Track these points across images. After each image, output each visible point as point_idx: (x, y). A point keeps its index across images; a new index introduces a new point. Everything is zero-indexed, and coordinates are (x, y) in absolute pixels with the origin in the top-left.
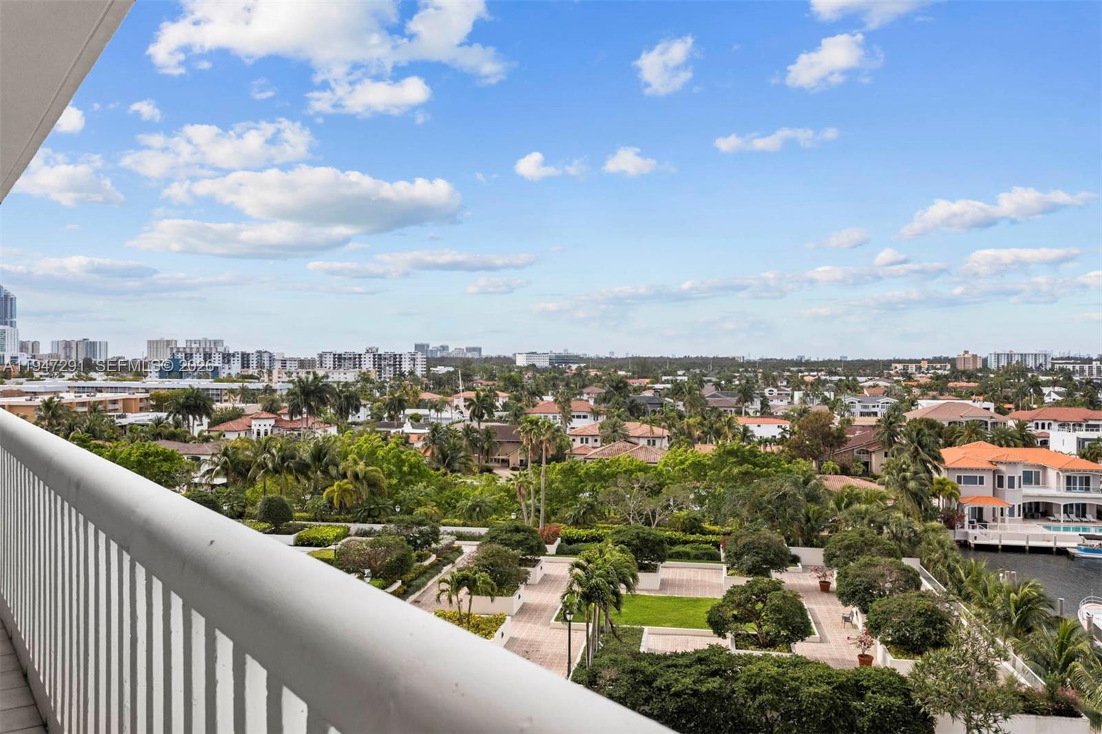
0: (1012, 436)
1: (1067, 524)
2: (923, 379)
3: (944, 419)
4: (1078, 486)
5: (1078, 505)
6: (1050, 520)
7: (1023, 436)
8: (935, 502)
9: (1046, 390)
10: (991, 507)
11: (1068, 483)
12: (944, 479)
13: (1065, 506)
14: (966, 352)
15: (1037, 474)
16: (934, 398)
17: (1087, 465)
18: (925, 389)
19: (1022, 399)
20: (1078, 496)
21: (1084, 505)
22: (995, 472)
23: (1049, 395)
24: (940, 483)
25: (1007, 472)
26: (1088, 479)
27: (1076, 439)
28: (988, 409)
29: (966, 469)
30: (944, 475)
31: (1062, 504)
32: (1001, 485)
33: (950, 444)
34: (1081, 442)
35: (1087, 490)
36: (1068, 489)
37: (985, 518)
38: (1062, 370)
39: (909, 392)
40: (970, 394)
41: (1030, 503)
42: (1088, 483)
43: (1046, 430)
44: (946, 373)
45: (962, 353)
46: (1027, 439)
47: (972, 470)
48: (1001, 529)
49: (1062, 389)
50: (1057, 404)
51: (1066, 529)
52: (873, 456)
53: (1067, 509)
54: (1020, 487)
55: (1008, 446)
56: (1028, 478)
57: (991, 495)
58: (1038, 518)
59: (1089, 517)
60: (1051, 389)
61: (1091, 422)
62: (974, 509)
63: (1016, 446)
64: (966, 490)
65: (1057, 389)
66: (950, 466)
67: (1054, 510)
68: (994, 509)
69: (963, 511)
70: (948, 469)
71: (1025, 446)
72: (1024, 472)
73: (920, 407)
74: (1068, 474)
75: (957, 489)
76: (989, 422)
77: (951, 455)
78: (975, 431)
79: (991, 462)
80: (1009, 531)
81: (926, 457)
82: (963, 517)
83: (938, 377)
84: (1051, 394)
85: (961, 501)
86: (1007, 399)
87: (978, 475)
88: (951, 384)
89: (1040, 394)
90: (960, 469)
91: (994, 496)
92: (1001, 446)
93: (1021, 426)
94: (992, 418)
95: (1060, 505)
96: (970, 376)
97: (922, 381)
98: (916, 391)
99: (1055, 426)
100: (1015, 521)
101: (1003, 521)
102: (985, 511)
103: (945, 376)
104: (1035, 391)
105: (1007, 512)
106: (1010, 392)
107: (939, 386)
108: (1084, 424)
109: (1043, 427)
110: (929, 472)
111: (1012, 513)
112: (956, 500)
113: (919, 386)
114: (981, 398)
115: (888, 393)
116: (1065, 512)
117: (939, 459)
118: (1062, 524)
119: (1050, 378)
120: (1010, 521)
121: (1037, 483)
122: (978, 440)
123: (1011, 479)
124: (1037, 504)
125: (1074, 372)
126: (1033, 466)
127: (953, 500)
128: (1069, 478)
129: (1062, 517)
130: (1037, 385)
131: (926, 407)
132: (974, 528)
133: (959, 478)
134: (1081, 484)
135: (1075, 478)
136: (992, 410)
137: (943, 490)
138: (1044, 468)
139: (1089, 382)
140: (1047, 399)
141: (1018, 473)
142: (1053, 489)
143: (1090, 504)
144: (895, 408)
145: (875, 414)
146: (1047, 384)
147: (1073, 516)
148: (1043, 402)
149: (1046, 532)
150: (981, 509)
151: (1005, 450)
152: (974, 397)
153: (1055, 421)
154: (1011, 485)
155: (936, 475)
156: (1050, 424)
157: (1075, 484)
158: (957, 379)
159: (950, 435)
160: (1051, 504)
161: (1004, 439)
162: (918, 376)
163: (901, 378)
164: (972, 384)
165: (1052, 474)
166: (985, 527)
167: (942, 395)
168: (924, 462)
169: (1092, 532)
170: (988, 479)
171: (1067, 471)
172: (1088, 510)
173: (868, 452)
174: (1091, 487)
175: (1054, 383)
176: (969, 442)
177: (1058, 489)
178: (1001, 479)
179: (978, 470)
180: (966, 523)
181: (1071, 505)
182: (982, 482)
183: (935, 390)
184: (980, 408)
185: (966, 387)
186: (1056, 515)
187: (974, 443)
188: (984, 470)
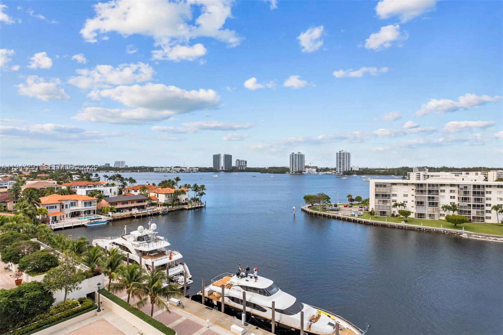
0: (66, 191)
1: (85, 217)
2: (27, 174)
3: (38, 187)
4: (88, 205)
5: (88, 211)
6: (79, 217)
7: (69, 191)
8: (38, 217)
9: (74, 176)
10: (59, 215)
11: (85, 204)
12: (42, 208)
13: (84, 212)
14: (44, 164)
15: (75, 203)
16: (32, 180)
17: (91, 198)
18: (28, 178)
19: (66, 179)
20: (88, 208)
21: (90, 210)
22: (60, 204)
23: (75, 178)
24: (40, 210)
25: (65, 203)
26: (91, 202)
27: (85, 191)
28: (54, 183)
29: (50, 204)
30: (41, 207)
31: (83, 211)
32: (63, 208)
33: (43, 196)
34: (87, 192)
35: (91, 206)
36: (85, 206)
37: (57, 219)
38: (78, 170)
39: (21, 179)
40: (46, 178)
41: (73, 212)
42: (91, 204)
43: (75, 189)
44: (36, 171)
45: (42, 164)
46: (71, 192)
47: (52, 204)
48: (63, 222)
49: (79, 176)
50: (78, 180)
51: (84, 219)
52: (8, 204)
53: (85, 212)
54: (69, 207)
55: (65, 195)
56: (72, 204)
57: (59, 211)
58: (75, 217)
59: (91, 214)
60: (75, 175)
61: (89, 185)
62: (53, 217)
63: (67, 195)
64: (50, 211)
65: (77, 176)
66: (43, 204)
67: (81, 213)
68: (60, 216)
69: (49, 218)
70: (43, 205)
71: (70, 194)
72: (71, 203)
73: (27, 184)
74: (85, 202)
75: (47, 211)
76: (55, 187)
77: (43, 200)
78: (51, 191)
79: (59, 201)
80: (66, 222)
81: (34, 201)
82: (49, 220)
83: (33, 173)
84: (75, 177)
85: (49, 215)
86: (60, 179)
87: (54, 205)
88: (38, 175)
89: (72, 177)
90: (47, 204)
91: (60, 211)
92: (62, 195)
93: (69, 188)
94: (56, 186)
95: (82, 211)
96: (45, 172)
97: (26, 174)
98: (24, 178)
99: (78, 187)
100: (68, 219)
101: (64, 219)
102: (57, 217)
103: (36, 172)
104: (70, 177)
105: (65, 216)
106: (61, 177)
107: (33, 176)
108: (87, 186)
109: (74, 188)
110: (35, 206)
111: (67, 216)
112: (46, 215)
113: (25, 176)
114: (51, 179)
115: (12, 179)
116: (84, 213)
117: (39, 201)
118: (83, 217)
119: (75, 172)
120: (66, 219)
121: (75, 205)
122: (53, 194)
123: (66, 205)
124: (75, 212)
125: (81, 170)
126: (73, 200)
127: (45, 215)
128: (85, 203)
129: (83, 215)
130: (71, 175)
131: (30, 183)
132: (53, 223)
133: (47, 208)
134: (89, 204)
135: (87, 202)
136: (56, 183)
137: (41, 212)
138: (77, 201)
139: (87, 173)
140: (74, 179)
141: (69, 203)
142: (80, 207)
143: (92, 210)
144: (16, 185)
145: (6, 187)
146: (74, 174)
147: (86, 214)
148: (73, 180)
149: (79, 220)
150: (56, 217)
151: (64, 196)
152: (48, 179)
153: (78, 186)
154: (67, 207)
155: (38, 207)
156: (76, 187)
157: (87, 204)
158: (41, 173)
159: (42, 193)
160: (79, 212)
161: (63, 193)
162: (24, 173)
163: (17, 173)
164: (47, 175)
165: (80, 202)
166: (58, 222)
167: (35, 179)
168: (33, 203)
169: (93, 218)
170: (58, 207)
171: (84, 201)
172: (91, 211)
173: (5, 202)
174: (92, 205)
175: (76, 174)
176: (50, 195)
177: (82, 207)
178: (63, 206)
179: (54, 204)
180: (51, 222)
181: (86, 211)
182: (56, 207)
183: (32, 177)
184: (52, 183)
185: (45, 176)
186: (81, 215)
187: (52, 195)
188: (57, 203)
